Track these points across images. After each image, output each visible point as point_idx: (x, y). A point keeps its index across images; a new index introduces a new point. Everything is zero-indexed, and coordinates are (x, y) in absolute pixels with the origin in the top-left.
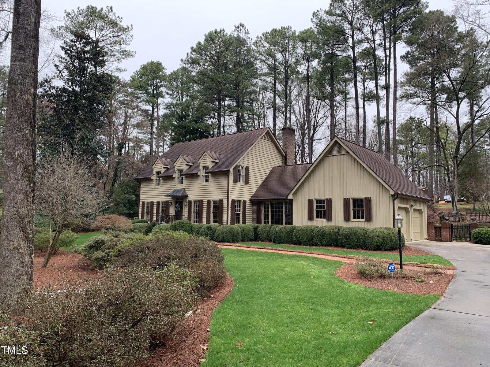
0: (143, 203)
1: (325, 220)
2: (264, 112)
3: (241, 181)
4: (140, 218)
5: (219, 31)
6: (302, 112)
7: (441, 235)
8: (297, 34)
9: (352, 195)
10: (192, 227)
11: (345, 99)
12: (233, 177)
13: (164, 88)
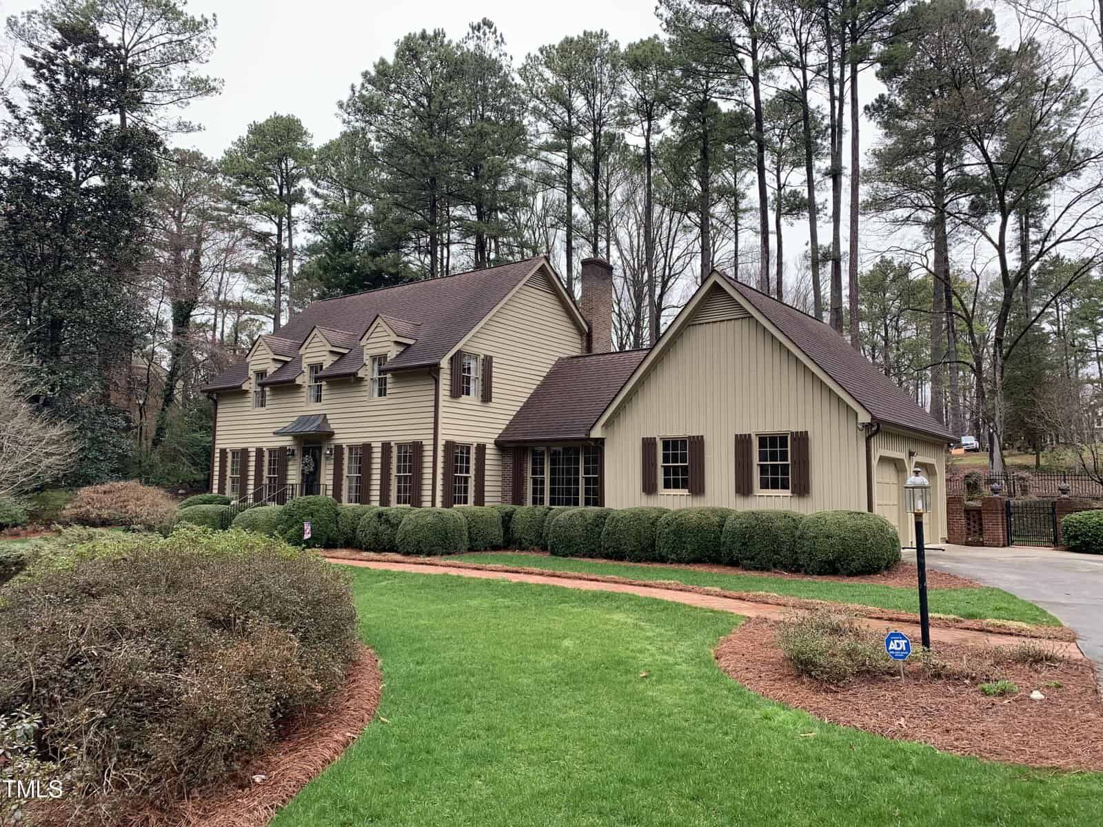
0: (223, 452)
1: (685, 492)
2: (547, 240)
3: (472, 392)
4: (215, 491)
5: (432, 34)
6: (635, 243)
7: (981, 530)
8: (623, 48)
9: (760, 425)
10: (338, 514)
11: (736, 212)
12: (448, 382)
13: (307, 180)
